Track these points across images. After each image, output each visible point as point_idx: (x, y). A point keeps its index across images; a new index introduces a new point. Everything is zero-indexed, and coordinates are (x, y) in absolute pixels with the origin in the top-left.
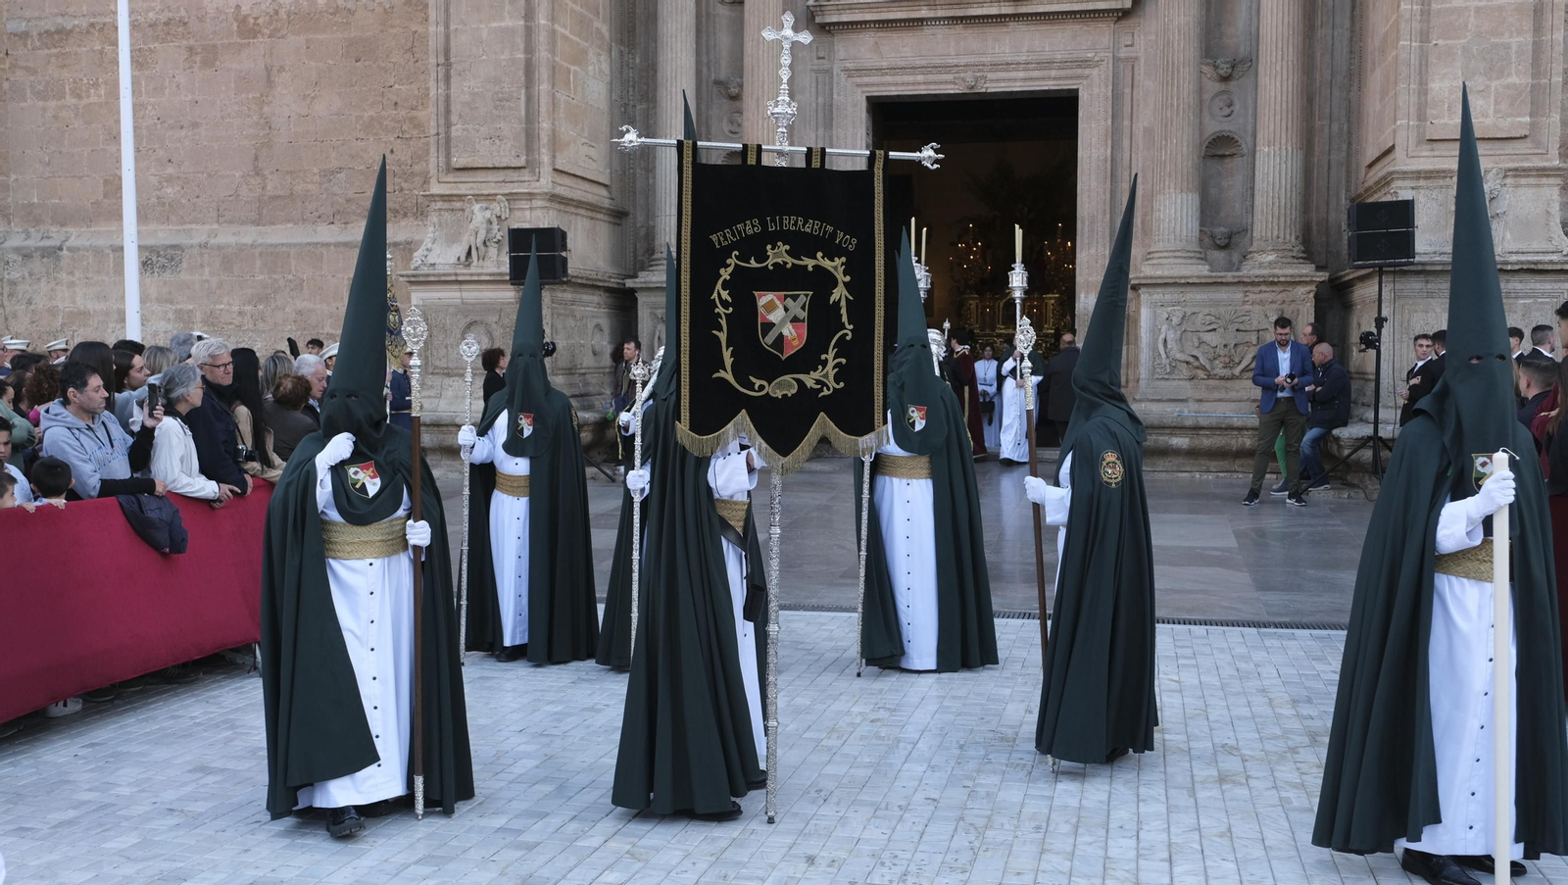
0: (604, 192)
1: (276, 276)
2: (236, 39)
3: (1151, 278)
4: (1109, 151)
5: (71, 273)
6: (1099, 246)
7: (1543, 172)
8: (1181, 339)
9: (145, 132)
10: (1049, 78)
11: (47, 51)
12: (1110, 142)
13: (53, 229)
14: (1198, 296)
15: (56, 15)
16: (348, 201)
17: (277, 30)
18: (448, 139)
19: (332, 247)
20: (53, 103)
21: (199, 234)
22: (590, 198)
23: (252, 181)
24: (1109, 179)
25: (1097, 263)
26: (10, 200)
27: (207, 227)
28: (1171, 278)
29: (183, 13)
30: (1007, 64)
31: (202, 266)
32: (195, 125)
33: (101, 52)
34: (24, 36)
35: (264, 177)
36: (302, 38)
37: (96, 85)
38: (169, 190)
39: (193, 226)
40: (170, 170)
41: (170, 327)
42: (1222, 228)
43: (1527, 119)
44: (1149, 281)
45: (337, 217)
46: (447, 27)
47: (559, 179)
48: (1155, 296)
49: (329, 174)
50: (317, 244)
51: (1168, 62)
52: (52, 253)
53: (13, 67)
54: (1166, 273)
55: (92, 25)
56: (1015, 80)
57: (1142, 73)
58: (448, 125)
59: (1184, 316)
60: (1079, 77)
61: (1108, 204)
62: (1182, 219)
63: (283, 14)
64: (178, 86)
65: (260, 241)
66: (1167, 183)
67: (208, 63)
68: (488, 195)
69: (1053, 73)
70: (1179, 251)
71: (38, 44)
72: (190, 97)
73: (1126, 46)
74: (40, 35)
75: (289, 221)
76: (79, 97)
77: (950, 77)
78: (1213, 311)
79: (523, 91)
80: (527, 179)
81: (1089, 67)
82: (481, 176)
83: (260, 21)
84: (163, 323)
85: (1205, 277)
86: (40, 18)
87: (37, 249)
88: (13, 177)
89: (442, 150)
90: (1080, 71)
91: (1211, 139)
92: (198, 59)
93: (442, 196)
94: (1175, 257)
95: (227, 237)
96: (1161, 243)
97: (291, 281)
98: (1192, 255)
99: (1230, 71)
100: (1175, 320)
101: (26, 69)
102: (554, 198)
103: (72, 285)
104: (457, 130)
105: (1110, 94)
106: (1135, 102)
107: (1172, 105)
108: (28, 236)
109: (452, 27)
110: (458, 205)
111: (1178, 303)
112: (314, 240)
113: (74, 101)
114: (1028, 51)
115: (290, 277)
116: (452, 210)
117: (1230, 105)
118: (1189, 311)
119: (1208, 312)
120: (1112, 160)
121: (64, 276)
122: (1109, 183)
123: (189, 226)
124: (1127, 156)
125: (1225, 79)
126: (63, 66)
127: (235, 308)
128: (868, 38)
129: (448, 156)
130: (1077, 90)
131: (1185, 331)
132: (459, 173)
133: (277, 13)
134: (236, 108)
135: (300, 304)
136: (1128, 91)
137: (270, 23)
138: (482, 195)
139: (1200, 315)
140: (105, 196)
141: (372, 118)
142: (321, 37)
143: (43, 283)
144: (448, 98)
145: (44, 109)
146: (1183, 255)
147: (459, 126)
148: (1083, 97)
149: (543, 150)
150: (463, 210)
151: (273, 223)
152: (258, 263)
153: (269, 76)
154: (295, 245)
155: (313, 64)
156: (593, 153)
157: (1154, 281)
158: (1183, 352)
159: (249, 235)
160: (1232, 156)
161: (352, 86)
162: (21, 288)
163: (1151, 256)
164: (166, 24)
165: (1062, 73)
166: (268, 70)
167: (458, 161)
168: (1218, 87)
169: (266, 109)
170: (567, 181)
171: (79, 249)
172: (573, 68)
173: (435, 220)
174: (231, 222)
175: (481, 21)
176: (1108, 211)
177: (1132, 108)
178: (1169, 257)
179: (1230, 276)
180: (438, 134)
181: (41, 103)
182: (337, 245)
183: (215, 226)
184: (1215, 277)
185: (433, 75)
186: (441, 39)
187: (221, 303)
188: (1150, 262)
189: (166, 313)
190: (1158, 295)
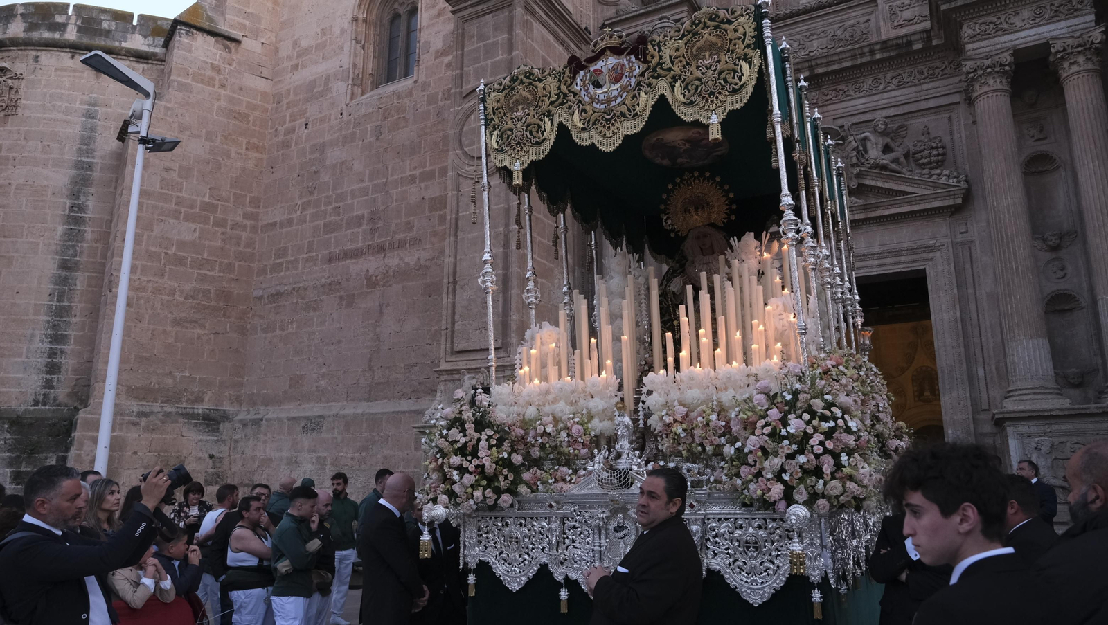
1: (374, 434)
2: (365, 289)
3: (1014, 412)
4: (958, 313)
5: (265, 435)
6: (960, 390)
8: (1052, 467)
9: (313, 348)
10: (900, 263)
11: (270, 306)
12: (958, 306)
13: (262, 408)
14: (1064, 427)
15: (277, 285)
16: (420, 384)
17: (387, 282)
18: (453, 332)
19: (407, 414)
20: (270, 335)
21: (336, 408)
23: (367, 375)
24: (961, 336)
25: (959, 404)
26: (243, 391)
27: (340, 404)
28: (1034, 411)
29: (339, 277)
30: (864, 255)
31: (334, 428)
32: (339, 342)
33: (297, 303)
34: (261, 298)
35: (374, 371)
36: (400, 286)
37: (292, 323)
38: (322, 382)
39: (333, 404)
40: (324, 370)
41: (313, 468)
42: (1073, 370)
44: (1012, 415)
45: (413, 394)
46: (455, 258)
48: (1021, 429)
49: (410, 367)
50: (398, 412)
51: (1002, 237)
52: (257, 422)
53: (254, 315)
54: (1028, 407)
55: (294, 289)
56: (872, 267)
57: (979, 252)
58: (453, 323)
59: (1053, 445)
60: (924, 260)
61: (963, 355)
62: (1036, 361)
63: (391, 273)
64: (333, 320)
65: (367, 411)
66: (1016, 332)
67: (349, 305)
68: (476, 369)
69: (903, 259)
70: (1037, 388)
71: (266, 301)
72: (338, 325)
73: (962, 233)
74: (268, 297)
75: (385, 398)
76: (283, 330)
78: (1081, 439)
79: (501, 295)
80: (502, 356)
81: (933, 251)
82: (472, 356)
83: (378, 278)
84: (310, 465)
85: (1068, 409)
86: (269, 287)
87: (250, 420)
88: (246, 378)
89: (449, 339)
90: (924, 255)
91: (1049, 297)
92: (344, 303)
93: (447, 371)
94: (1034, 393)
95: (350, 410)
96: (1019, 383)
97: (382, 437)
98: (1051, 391)
99: (1058, 241)
100: (1044, 449)
101: (260, 316)
103: (265, 442)
104: (458, 325)
105: (953, 269)
106: (975, 274)
107: (1012, 269)
108: (249, 412)
109: (458, 258)
110: (457, 377)
111: (1045, 434)
112: (397, 410)
113: (280, 332)
114: (880, 245)
115: (382, 434)
116: (453, 380)
117: (1063, 269)
118: (1056, 440)
119: (1076, 441)
120: (962, 320)
121: (261, 437)
122: (961, 339)
123: (331, 404)
124: (974, 316)
125: (1055, 249)
126: (277, 313)
127: (350, 455)
129: (452, 343)
130: (925, 269)
131: (1055, 459)
132: (458, 355)
133: (387, 272)
134: (362, 330)
135: (387, 452)
136: (968, 266)
137: (384, 278)
138: (472, 369)
139: (1068, 444)
140: (290, 388)
141: (436, 331)
142: (410, 284)
143: (251, 441)
144: (454, 303)
145: (265, 338)
146: (1043, 391)
147: (460, 322)
148: (930, 274)
149: (513, 335)
150: (460, 380)
151: (377, 400)
152: (365, 425)
153: (381, 310)
154: (386, 413)
155: (405, 300)
157: (1018, 415)
158: (1055, 477)
159: (363, 408)
160: (1071, 310)
161: (426, 312)
162: (239, 445)
163: (1011, 394)
164: (330, 284)
165: (910, 258)
166: (381, 306)
167: (459, 346)
168: (1048, 256)
169: (378, 330)
171: (271, 419)
173: (442, 388)
174: (353, 400)
175: (476, 252)
176: (964, 361)
177: (973, 278)
178: (1029, 394)
179: (1093, 408)
180: (447, 329)
181: (264, 335)
182: (410, 412)
183: (345, 403)
184: (1078, 409)
185: (445, 290)
186: (452, 266)
187: (342, 452)
188: (1011, 399)
189: (312, 458)
190: (1023, 428)
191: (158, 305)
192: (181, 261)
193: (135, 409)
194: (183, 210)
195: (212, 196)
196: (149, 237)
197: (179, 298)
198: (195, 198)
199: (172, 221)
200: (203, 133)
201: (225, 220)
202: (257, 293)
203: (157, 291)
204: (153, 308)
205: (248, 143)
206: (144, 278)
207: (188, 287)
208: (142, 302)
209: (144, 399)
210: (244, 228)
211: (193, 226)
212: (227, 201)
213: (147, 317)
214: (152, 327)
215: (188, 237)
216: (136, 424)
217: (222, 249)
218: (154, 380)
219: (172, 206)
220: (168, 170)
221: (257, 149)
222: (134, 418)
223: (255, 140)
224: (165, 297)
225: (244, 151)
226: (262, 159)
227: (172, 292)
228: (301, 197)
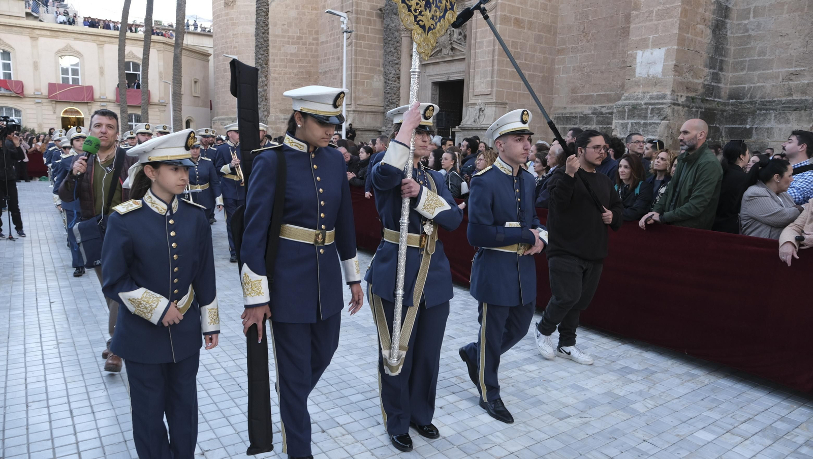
0: (382, 108)
7: (491, 103)
22: (374, 110)
43: (490, 89)
47: (359, 106)
60: (464, 75)
77: (444, 76)
102: (354, 111)
128: (431, 67)
130: (464, 79)
156: (375, 99)
170: (363, 107)
172: (366, 81)
191: (286, 79)
192: (292, 61)
193: (283, 117)
194: (290, 40)
195: (300, 33)
196: (280, 53)
197: (293, 75)
198: (294, 35)
199: (288, 46)
200: (294, 7)
201: (306, 42)
202: (320, 71)
203: (285, 73)
204: (285, 80)
205: (312, 7)
206: (280, 69)
207: (295, 71)
208: (281, 78)
209: (285, 114)
210: (313, 44)
211: (295, 46)
212: (306, 34)
213: (283, 84)
214: (285, 87)
215: (293, 51)
216: (283, 122)
217: (306, 54)
218: (288, 106)
219: (286, 40)
220: (284, 25)
221: (315, 9)
222: (283, 120)
223: (314, 5)
224: (288, 76)
225: (310, 11)
226: (318, 13)
227: (290, 74)
228: (330, 32)
